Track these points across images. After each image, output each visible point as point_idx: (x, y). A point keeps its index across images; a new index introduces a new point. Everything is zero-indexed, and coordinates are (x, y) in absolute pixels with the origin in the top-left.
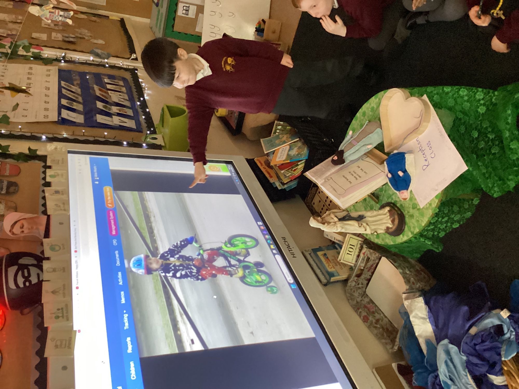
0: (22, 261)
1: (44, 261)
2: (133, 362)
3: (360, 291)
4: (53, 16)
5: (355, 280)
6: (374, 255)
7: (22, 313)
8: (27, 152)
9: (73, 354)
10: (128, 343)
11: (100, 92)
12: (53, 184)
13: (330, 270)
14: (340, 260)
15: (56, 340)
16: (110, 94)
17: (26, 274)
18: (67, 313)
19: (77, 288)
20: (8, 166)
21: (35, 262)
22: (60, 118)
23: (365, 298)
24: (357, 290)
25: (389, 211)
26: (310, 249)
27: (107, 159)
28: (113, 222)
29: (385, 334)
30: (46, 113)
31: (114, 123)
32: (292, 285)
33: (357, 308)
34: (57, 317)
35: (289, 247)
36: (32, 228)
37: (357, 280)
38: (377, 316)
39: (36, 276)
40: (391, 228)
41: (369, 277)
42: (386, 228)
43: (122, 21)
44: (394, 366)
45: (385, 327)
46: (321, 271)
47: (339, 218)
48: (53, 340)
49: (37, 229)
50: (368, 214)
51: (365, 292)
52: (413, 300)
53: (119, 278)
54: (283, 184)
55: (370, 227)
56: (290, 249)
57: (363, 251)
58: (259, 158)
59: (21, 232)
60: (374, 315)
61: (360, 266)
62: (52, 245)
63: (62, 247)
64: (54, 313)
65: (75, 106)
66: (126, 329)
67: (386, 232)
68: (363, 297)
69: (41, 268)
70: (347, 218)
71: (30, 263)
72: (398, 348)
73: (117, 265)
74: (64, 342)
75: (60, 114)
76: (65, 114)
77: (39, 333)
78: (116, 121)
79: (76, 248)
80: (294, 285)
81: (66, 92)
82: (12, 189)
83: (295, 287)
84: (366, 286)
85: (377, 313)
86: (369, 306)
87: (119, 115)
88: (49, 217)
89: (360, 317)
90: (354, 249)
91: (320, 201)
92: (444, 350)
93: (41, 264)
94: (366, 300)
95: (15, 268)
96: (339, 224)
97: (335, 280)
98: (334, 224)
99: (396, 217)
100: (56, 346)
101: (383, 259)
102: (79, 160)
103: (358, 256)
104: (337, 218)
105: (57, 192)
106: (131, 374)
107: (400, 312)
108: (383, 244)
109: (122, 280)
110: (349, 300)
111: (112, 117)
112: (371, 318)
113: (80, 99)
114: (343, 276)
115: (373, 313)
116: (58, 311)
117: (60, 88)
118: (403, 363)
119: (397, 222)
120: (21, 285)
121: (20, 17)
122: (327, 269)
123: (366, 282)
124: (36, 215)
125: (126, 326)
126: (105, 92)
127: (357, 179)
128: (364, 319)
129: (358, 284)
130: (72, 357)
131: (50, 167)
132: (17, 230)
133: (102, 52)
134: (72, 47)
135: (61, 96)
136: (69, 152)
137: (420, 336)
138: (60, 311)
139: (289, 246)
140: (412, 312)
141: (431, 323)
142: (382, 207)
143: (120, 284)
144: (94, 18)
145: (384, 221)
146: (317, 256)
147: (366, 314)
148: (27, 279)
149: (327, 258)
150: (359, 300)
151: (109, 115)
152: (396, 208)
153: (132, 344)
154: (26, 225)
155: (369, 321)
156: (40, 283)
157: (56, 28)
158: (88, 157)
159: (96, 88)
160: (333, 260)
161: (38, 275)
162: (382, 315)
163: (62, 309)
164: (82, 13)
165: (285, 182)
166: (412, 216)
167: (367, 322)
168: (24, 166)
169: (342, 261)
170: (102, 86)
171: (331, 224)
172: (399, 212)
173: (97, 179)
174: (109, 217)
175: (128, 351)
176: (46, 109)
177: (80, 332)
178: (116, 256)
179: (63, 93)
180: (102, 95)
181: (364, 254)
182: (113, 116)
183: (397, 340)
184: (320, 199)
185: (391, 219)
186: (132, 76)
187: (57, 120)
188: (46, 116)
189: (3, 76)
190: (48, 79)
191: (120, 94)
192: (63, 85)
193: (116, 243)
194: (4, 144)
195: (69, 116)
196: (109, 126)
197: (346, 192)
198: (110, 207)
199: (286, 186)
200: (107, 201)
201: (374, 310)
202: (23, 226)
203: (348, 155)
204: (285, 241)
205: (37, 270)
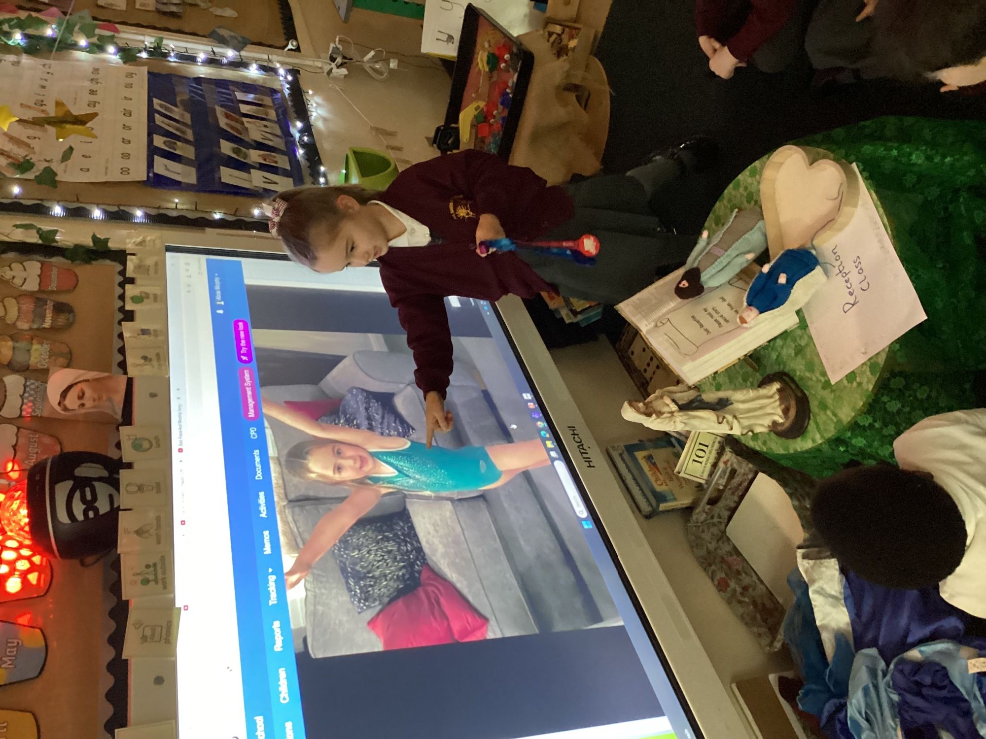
0: (80, 471)
1: (121, 471)
2: (284, 669)
3: (714, 530)
5: (707, 510)
6: (745, 468)
7: (83, 564)
8: (88, 242)
9: (174, 654)
10: (276, 633)
11: (228, 121)
12: (137, 316)
13: (658, 489)
14: (679, 473)
15: (142, 627)
16: (246, 125)
17: (89, 497)
18: (164, 573)
19: (183, 523)
20: (55, 272)
21: (105, 474)
22: (151, 175)
23: (723, 543)
24: (709, 529)
25: (779, 391)
26: (622, 445)
27: (240, 262)
28: (249, 393)
29: (758, 616)
30: (126, 163)
31: (254, 183)
32: (584, 523)
33: (707, 562)
34: (146, 582)
35: (581, 446)
36: (100, 398)
37: (709, 509)
38: (746, 580)
39: (108, 499)
40: (782, 424)
41: (733, 505)
42: (770, 424)
44: (773, 678)
45: (759, 602)
46: (641, 489)
47: (680, 403)
48: (138, 625)
49: (110, 399)
50: (737, 396)
51: (724, 532)
52: (818, 561)
53: (259, 506)
54: (575, 313)
55: (739, 422)
56: (582, 451)
57: (725, 458)
59: (79, 406)
60: (740, 577)
61: (717, 483)
62: (136, 439)
63: (154, 442)
64: (139, 574)
65: (181, 149)
66: (273, 605)
67: (771, 431)
68: (720, 542)
69: (115, 483)
70: (695, 405)
71: (95, 476)
72: (783, 645)
73: (256, 478)
74: (158, 630)
75: (150, 165)
76: (162, 166)
77: (112, 602)
78: (257, 179)
79: (181, 443)
80: (589, 522)
81: (163, 122)
82: (63, 320)
83: (591, 527)
84: (726, 521)
85: (746, 573)
86: (730, 559)
87: (262, 167)
89: (713, 579)
90: (707, 452)
91: (644, 350)
92: (867, 666)
93: (116, 476)
94: (727, 548)
95: (69, 484)
96: (680, 417)
97: (667, 509)
98: (669, 415)
99: (793, 403)
100: (144, 638)
101: (761, 476)
102: (187, 264)
103: (715, 465)
104: (677, 404)
105: (144, 332)
106: (280, 693)
107: (789, 581)
108: (765, 450)
109: (265, 508)
110: (692, 547)
111: (250, 173)
112: (732, 584)
113: (190, 135)
114: (685, 501)
115: (738, 573)
116: (147, 570)
117: (151, 112)
118: (789, 674)
119: (792, 413)
120: (80, 517)
122: (652, 486)
123: (726, 514)
124: (107, 374)
125: (272, 599)
126: (236, 121)
127: (720, 325)
128: (719, 585)
129: (712, 518)
130: (173, 659)
131: (132, 281)
132: (72, 401)
133: (232, 34)
134: (173, 23)
135: (153, 129)
136: (169, 249)
137: (825, 627)
138: (152, 569)
139: (582, 445)
140: (813, 581)
141: (848, 609)
142: (765, 382)
143: (261, 515)
145: (769, 410)
146: (635, 459)
147: (723, 575)
148: (90, 505)
149: (654, 464)
150: (712, 547)
151: (243, 166)
152: (793, 386)
153: (282, 635)
154: (88, 393)
155: (729, 589)
156: (114, 512)
158: (203, 258)
159: (219, 111)
160: (665, 469)
161: (111, 497)
162: (755, 578)
163: (155, 565)
165: (578, 310)
166: (824, 406)
167: (725, 591)
168: (85, 271)
169: (682, 475)
170: (232, 107)
171: (665, 415)
172: (799, 394)
173: (221, 305)
174: (244, 381)
175: (275, 647)
177: (187, 610)
178: (254, 461)
179: (157, 122)
180: (232, 127)
181: (726, 463)
182: (252, 171)
183: (782, 630)
185: (783, 406)
186: (288, 86)
187: (145, 179)
188: (125, 171)
189: (43, 87)
190: (128, 93)
191: (265, 123)
192: (157, 107)
193: (256, 434)
194: (46, 227)
195: (168, 170)
196: (244, 191)
197: (699, 349)
198: (245, 362)
199: (580, 317)
200: (239, 348)
201: (740, 568)
202: (83, 394)
203: (708, 276)
204: (574, 434)
205: (109, 489)
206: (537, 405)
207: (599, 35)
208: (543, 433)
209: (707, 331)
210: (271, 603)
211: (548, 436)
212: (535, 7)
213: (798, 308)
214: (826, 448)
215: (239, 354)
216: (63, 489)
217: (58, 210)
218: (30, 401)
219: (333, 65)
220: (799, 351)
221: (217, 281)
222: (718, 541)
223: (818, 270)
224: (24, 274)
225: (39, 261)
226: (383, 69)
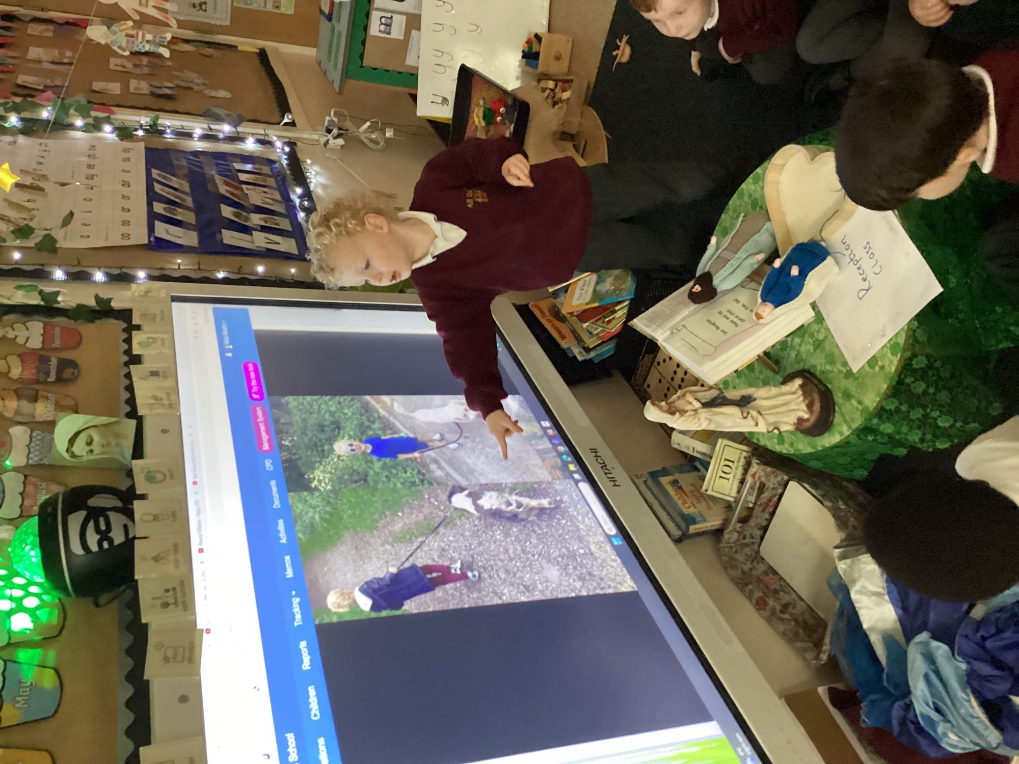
0: (94, 502)
1: (135, 502)
2: (313, 687)
3: (747, 550)
4: (133, 42)
5: (738, 529)
6: (774, 478)
7: (97, 605)
8: (92, 303)
9: (199, 674)
10: (303, 652)
11: (228, 188)
12: (145, 359)
13: (686, 511)
14: (707, 491)
15: (164, 648)
16: (246, 192)
17: (103, 527)
18: (184, 596)
19: (201, 551)
20: (57, 331)
21: (119, 504)
22: (152, 239)
23: (758, 563)
24: (742, 549)
25: (802, 386)
26: (645, 473)
27: (247, 311)
28: (263, 428)
29: (801, 632)
30: (125, 230)
31: (257, 244)
32: (614, 540)
33: (743, 583)
34: (166, 605)
35: (604, 466)
36: (109, 444)
37: (740, 527)
38: (785, 598)
39: (122, 530)
40: (807, 420)
41: (765, 523)
42: (796, 421)
43: (263, 55)
44: (822, 690)
45: (800, 619)
46: (669, 514)
47: (703, 401)
48: (159, 647)
49: (118, 445)
50: (760, 393)
51: (758, 552)
52: (855, 559)
53: (279, 532)
54: (588, 350)
55: (764, 418)
56: (606, 471)
57: (752, 470)
58: (537, 303)
59: (87, 452)
60: (778, 596)
61: (746, 501)
62: (149, 472)
63: (167, 473)
64: (159, 598)
65: (180, 215)
66: (298, 626)
67: (797, 429)
68: (755, 563)
69: (130, 514)
71: (110, 506)
72: (829, 655)
73: (274, 506)
74: (181, 651)
75: (151, 229)
76: (163, 230)
77: (129, 640)
78: (260, 240)
79: (195, 477)
80: (618, 539)
81: (162, 190)
82: (67, 373)
83: (620, 543)
84: (759, 541)
85: (784, 592)
86: (766, 579)
87: (263, 229)
88: (140, 420)
89: (750, 599)
90: (734, 467)
91: (660, 381)
92: (922, 654)
93: (130, 506)
94: (762, 568)
95: (82, 514)
96: (704, 413)
97: (697, 531)
98: (693, 413)
99: (816, 397)
100: (166, 660)
101: (793, 486)
102: (193, 312)
103: (742, 482)
104: (698, 400)
105: (154, 374)
106: (311, 710)
107: (830, 586)
108: (792, 452)
109: (285, 535)
110: (726, 568)
111: (251, 235)
112: (771, 602)
113: (189, 201)
114: (714, 522)
115: (776, 592)
116: (167, 594)
117: (150, 181)
118: (840, 686)
119: (817, 406)
120: (94, 548)
121: (68, 54)
122: (680, 509)
123: (759, 533)
124: (114, 419)
125: (297, 620)
126: (236, 188)
127: (736, 324)
128: (757, 604)
129: (744, 538)
130: (197, 678)
131: (138, 328)
132: (80, 447)
133: (228, 112)
134: (168, 105)
135: (152, 197)
136: (175, 299)
137: (872, 629)
138: (171, 593)
139: (606, 466)
140: (854, 582)
141: (893, 604)
142: (787, 380)
143: (281, 541)
144: (208, 51)
145: (793, 406)
146: (660, 485)
147: (761, 594)
148: (104, 535)
149: (681, 488)
150: (746, 568)
151: (245, 229)
152: (815, 381)
153: (309, 654)
154: (96, 438)
155: (768, 608)
156: (129, 543)
157: (138, 71)
158: (210, 307)
159: (218, 179)
160: (692, 492)
161: (126, 527)
162: (794, 596)
163: (174, 589)
164: (187, 41)
165: (591, 347)
166: (848, 396)
167: (764, 610)
168: (88, 330)
169: (708, 493)
170: (231, 176)
171: (689, 413)
172: (823, 389)
173: (229, 349)
174: (256, 417)
175: (303, 666)
176: (126, 223)
177: (209, 632)
178: (271, 491)
179: (156, 190)
180: (232, 193)
181: (753, 476)
182: (254, 233)
183: (827, 640)
184: (660, 377)
185: (807, 402)
186: (286, 157)
187: (146, 242)
188: (125, 236)
189: (41, 163)
190: (126, 166)
191: (265, 190)
192: (155, 176)
193: (271, 466)
194: (48, 289)
195: (169, 234)
196: (246, 252)
197: (717, 350)
198: (257, 399)
199: (592, 354)
200: (250, 387)
201: (778, 587)
202: (92, 440)
203: (720, 279)
204: (596, 456)
205: (123, 519)
206: (556, 432)
207: (592, 86)
208: (564, 457)
209: (724, 332)
210: (296, 624)
211: (569, 459)
212: (527, 64)
213: (812, 300)
214: (854, 439)
215: (250, 393)
216: (76, 520)
217: (59, 274)
218: (36, 450)
219: (330, 136)
220: (818, 345)
221: (224, 327)
222: (753, 561)
223: (829, 260)
224: (27, 334)
225: (42, 322)
226: (379, 139)
